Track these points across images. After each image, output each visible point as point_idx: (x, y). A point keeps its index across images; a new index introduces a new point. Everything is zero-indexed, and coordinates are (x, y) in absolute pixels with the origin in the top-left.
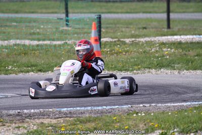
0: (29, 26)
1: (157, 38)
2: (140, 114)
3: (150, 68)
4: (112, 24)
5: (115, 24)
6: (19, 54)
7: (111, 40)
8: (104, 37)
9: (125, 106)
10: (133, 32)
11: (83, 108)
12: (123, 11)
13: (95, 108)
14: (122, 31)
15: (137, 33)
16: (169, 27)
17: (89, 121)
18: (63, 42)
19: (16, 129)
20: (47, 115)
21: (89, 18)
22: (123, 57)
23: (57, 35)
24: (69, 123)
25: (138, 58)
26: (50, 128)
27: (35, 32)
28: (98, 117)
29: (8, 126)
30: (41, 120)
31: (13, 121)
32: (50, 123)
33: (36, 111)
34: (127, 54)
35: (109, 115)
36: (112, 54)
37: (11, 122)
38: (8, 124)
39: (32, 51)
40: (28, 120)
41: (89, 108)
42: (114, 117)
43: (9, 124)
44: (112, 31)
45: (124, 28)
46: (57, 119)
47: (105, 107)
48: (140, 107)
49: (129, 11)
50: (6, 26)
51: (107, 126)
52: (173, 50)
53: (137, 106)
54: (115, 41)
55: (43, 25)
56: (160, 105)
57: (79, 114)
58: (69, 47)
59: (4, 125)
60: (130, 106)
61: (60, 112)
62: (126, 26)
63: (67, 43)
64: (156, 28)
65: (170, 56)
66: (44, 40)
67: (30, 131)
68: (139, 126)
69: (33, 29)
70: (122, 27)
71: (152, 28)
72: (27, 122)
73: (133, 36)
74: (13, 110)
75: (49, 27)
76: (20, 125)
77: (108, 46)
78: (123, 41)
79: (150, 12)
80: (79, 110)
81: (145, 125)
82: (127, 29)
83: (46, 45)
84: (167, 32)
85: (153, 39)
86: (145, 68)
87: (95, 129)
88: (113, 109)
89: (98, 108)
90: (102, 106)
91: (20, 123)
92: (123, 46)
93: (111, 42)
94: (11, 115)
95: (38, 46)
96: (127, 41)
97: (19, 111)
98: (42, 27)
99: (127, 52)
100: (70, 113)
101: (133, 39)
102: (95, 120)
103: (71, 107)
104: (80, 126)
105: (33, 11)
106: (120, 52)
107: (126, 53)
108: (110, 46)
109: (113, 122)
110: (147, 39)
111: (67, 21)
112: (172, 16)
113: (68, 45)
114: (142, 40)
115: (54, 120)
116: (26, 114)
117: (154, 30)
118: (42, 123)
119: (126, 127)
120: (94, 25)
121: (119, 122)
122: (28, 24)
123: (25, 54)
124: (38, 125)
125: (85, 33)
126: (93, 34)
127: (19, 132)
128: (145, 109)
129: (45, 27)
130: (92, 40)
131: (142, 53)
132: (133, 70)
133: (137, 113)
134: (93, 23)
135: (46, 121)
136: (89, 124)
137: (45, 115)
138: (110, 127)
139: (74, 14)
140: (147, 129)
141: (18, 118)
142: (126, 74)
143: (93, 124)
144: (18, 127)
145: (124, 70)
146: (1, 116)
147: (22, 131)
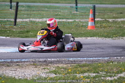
0: (54, 11)
2: (114, 63)
3: (122, 36)
4: (102, 10)
5: (104, 11)
7: (101, 20)
8: (98, 18)
9: (106, 58)
10: (114, 15)
11: (82, 59)
12: (109, 3)
13: (89, 59)
14: (108, 15)
15: (117, 16)
17: (85, 66)
18: (73, 20)
19: (43, 70)
20: (61, 62)
21: (89, 7)
22: (107, 30)
23: (70, 16)
24: (73, 67)
25: (116, 30)
26: (62, 69)
27: (58, 14)
28: (90, 64)
29: (39, 68)
30: (58, 65)
32: (62, 66)
33: (55, 59)
34: (110, 28)
35: (96, 63)
36: (101, 28)
37: (41, 65)
38: (38, 67)
40: (50, 64)
41: (85, 59)
42: (99, 64)
43: (39, 67)
44: (102, 14)
45: (109, 13)
46: (67, 65)
47: (94, 58)
48: (115, 59)
49: (112, 3)
51: (95, 69)
53: (113, 58)
54: (103, 21)
55: (62, 10)
57: (79, 62)
58: (77, 23)
59: (36, 67)
60: (109, 58)
61: (69, 61)
62: (110, 12)
63: (75, 21)
66: (63, 19)
67: (51, 71)
68: (113, 70)
69: (56, 13)
70: (108, 12)
72: (50, 66)
73: (114, 18)
74: (42, 58)
75: (66, 11)
76: (45, 67)
77: (99, 23)
78: (108, 20)
80: (80, 60)
81: (117, 69)
82: (111, 14)
83: (64, 22)
86: (120, 36)
87: (88, 71)
88: (99, 60)
90: (93, 57)
91: (46, 66)
92: (108, 23)
93: (101, 21)
94: (41, 61)
95: (59, 22)
96: (110, 20)
97: (45, 59)
98: (62, 11)
99: (110, 27)
100: (74, 61)
101: (114, 19)
102: (88, 66)
103: (75, 58)
104: (79, 69)
105: (57, 2)
106: (106, 27)
108: (100, 23)
109: (98, 67)
110: (122, 19)
111: (77, 8)
113: (76, 22)
114: (119, 20)
115: (65, 65)
116: (49, 61)
118: (58, 66)
119: (106, 70)
120: (91, 11)
121: (102, 67)
124: (55, 68)
125: (86, 16)
126: (91, 16)
127: (45, 72)
128: (117, 60)
129: (64, 11)
130: (90, 20)
131: (118, 28)
132: (113, 37)
133: (113, 62)
134: (91, 10)
135: (60, 65)
136: (85, 68)
137: (60, 62)
138: (97, 70)
139: (81, 5)
140: (118, 72)
141: (45, 63)
142: (109, 39)
143: (87, 68)
144: (45, 69)
145: (108, 37)
146: (35, 62)
147: (47, 71)
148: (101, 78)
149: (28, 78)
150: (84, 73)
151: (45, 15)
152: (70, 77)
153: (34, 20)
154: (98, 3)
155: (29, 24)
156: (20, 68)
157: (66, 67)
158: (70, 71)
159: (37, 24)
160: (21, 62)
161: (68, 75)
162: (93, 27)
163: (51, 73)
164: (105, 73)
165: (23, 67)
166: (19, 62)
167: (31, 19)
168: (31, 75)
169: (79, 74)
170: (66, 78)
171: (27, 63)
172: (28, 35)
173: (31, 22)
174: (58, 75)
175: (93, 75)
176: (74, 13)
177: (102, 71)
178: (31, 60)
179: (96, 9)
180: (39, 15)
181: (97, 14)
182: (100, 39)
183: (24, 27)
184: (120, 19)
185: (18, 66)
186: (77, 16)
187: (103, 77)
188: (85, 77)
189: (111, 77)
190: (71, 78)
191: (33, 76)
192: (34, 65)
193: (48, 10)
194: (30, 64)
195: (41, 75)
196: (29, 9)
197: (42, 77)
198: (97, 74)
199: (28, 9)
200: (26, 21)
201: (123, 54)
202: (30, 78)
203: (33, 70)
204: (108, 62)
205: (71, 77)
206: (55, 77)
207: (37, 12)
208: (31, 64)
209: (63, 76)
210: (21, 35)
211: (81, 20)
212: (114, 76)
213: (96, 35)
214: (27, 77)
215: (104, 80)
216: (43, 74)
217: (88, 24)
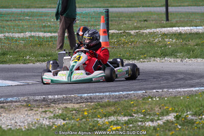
2: (154, 99)
3: (155, 57)
4: (116, 17)
5: (119, 18)
6: (35, 45)
7: (118, 32)
9: (139, 92)
10: (135, 24)
11: (102, 94)
12: (125, 5)
13: (113, 94)
14: (125, 24)
15: (139, 25)
16: (167, 19)
17: (109, 106)
19: (44, 113)
20: (70, 100)
24: (91, 108)
26: (74, 112)
27: (47, 25)
28: (116, 101)
29: (36, 111)
30: (65, 105)
31: (39, 105)
32: (73, 107)
33: (60, 96)
34: (133, 44)
35: (127, 99)
36: (119, 45)
37: (38, 106)
38: (35, 109)
39: (47, 42)
40: (53, 105)
41: (107, 94)
42: (132, 101)
43: (37, 109)
44: (116, 24)
46: (79, 104)
47: (121, 93)
48: (153, 92)
50: (20, 20)
51: (125, 110)
52: (174, 41)
53: (150, 91)
54: (121, 33)
56: (171, 90)
57: (99, 99)
59: (32, 110)
60: (144, 91)
61: (81, 98)
62: (128, 19)
64: (155, 20)
65: (172, 46)
67: (56, 115)
68: (155, 110)
69: (44, 22)
70: (125, 20)
71: (153, 21)
72: (53, 107)
73: (135, 28)
74: (38, 96)
76: (46, 109)
77: (115, 37)
78: (128, 33)
79: (149, 6)
80: (99, 96)
81: (160, 108)
82: (130, 22)
84: (166, 24)
85: (155, 30)
86: (150, 57)
87: (115, 112)
88: (129, 95)
89: (115, 94)
91: (46, 107)
92: (128, 37)
94: (37, 100)
95: (51, 37)
96: (132, 32)
97: (44, 97)
99: (132, 42)
100: (91, 98)
101: (137, 31)
103: (90, 93)
104: (101, 110)
105: (42, 6)
106: (126, 43)
108: (117, 38)
110: (150, 30)
112: (170, 9)
114: (145, 31)
116: (50, 99)
117: (154, 22)
118: (66, 107)
119: (143, 111)
122: (39, 18)
123: (40, 45)
124: (62, 109)
126: (102, 26)
127: (46, 117)
128: (158, 94)
130: (101, 32)
131: (146, 43)
132: (139, 59)
134: (102, 17)
135: (70, 106)
136: (109, 108)
137: (67, 101)
138: (128, 111)
140: (162, 112)
141: (44, 103)
142: (134, 62)
143: (113, 108)
145: (131, 59)
146: (28, 102)
147: (49, 115)
148: (137, 123)
149: (22, 128)
150: (108, 117)
151: (26, 27)
152: (88, 123)
153: (11, 35)
155: (4, 43)
156: (7, 112)
157: (78, 108)
158: (86, 113)
159: (16, 41)
160: (7, 102)
161: (84, 120)
162: (106, 44)
163: (57, 119)
164: (142, 116)
165: (11, 110)
166: (4, 103)
167: (7, 34)
168: (25, 122)
170: (82, 126)
171: (16, 103)
172: (5, 60)
173: (8, 38)
175: (124, 119)
177: (137, 112)
178: (22, 98)
185: (3, 109)
187: (141, 121)
188: (113, 123)
189: (152, 121)
190: (90, 126)
191: (29, 124)
192: (27, 106)
193: (29, 20)
194: (21, 105)
195: (41, 121)
197: (44, 125)
198: (129, 118)
201: (164, 85)
202: (25, 128)
203: (27, 115)
204: (144, 98)
205: (90, 124)
206: (64, 125)
207: (13, 23)
208: (23, 105)
209: (77, 123)
212: (158, 120)
214: (19, 125)
215: (142, 127)
216: (43, 120)
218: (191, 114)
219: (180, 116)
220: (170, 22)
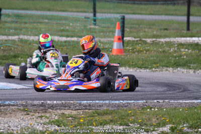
0: (59, 24)
1: (177, 38)
3: (167, 67)
4: (136, 24)
5: (139, 25)
7: (134, 39)
8: (128, 36)
9: (140, 101)
10: (155, 32)
11: (101, 102)
12: (148, 12)
13: (113, 102)
14: (145, 32)
15: (159, 33)
16: (188, 29)
17: (107, 114)
19: (39, 119)
20: (68, 107)
21: (115, 18)
22: (144, 56)
24: (88, 115)
25: (157, 57)
26: (70, 118)
27: (65, 29)
28: (114, 110)
29: (32, 115)
30: (63, 111)
31: (37, 110)
32: (70, 114)
33: (59, 102)
34: (148, 53)
35: (125, 108)
36: (134, 52)
37: (35, 111)
38: (31, 114)
39: (60, 46)
40: (50, 110)
41: (107, 102)
42: (130, 111)
43: (33, 114)
44: (136, 31)
46: (77, 111)
47: (122, 101)
48: (154, 102)
49: (152, 12)
50: (38, 22)
51: (122, 119)
52: (190, 51)
53: (151, 101)
54: (137, 41)
56: (173, 101)
57: (98, 107)
59: (28, 114)
60: (145, 101)
61: (80, 104)
62: (148, 27)
64: (177, 29)
65: (187, 56)
66: (72, 37)
67: (51, 120)
68: (152, 120)
69: (62, 26)
70: (145, 28)
71: (173, 29)
73: (154, 36)
74: (37, 100)
75: (78, 25)
76: (43, 115)
77: (130, 45)
78: (144, 41)
79: (172, 15)
80: (98, 103)
81: (158, 119)
82: (150, 30)
83: (73, 42)
84: (187, 34)
85: (172, 40)
86: (163, 66)
87: (111, 121)
88: (129, 104)
89: (115, 102)
90: (119, 100)
91: (43, 112)
92: (144, 45)
93: (133, 41)
94: (35, 105)
95: (66, 42)
96: (149, 40)
97: (43, 101)
98: (71, 24)
100: (90, 105)
101: (154, 39)
102: (111, 113)
103: (90, 100)
104: (97, 118)
105: (64, 9)
106: (141, 51)
107: (146, 51)
108: (132, 45)
109: (128, 115)
110: (167, 40)
111: (95, 20)
112: (192, 19)
114: (162, 40)
115: (74, 112)
116: (49, 104)
117: (174, 31)
118: (63, 114)
119: (140, 121)
120: (118, 25)
121: (133, 116)
122: (58, 22)
124: (59, 115)
125: (109, 32)
126: (117, 33)
127: (42, 122)
128: (159, 104)
129: (74, 25)
130: (116, 39)
131: (161, 53)
132: (152, 68)
133: (151, 108)
134: (118, 23)
135: (67, 112)
136: (106, 116)
137: (66, 107)
138: (125, 120)
139: (101, 14)
140: (159, 124)
141: (41, 108)
142: (145, 71)
143: (110, 117)
144: (41, 117)
145: (143, 68)
146: (26, 106)
147: (45, 120)
149: (15, 132)
150: (104, 125)
151: (43, 30)
153: (26, 37)
154: (129, 12)
155: (17, 45)
156: (2, 115)
157: (75, 115)
158: (82, 120)
159: (30, 44)
160: (4, 106)
161: (78, 127)
162: (120, 51)
163: (51, 125)
164: (139, 126)
165: (7, 114)
167: (21, 37)
168: (19, 126)
169: (97, 126)
171: (13, 107)
172: (15, 62)
173: (21, 41)
174: (63, 127)
175: (119, 128)
176: (90, 28)
177: (133, 122)
178: (19, 102)
179: (125, 22)
180: (34, 31)
181: (128, 30)
182: (131, 70)
183: (10, 48)
184: (163, 38)
186: (95, 32)
189: (147, 131)
191: (22, 128)
192: (24, 110)
193: (48, 23)
194: (18, 109)
195: (35, 127)
196: (18, 20)
197: (38, 131)
198: (125, 127)
199: (16, 20)
200: (13, 40)
201: (168, 95)
202: (17, 132)
203: (23, 119)
204: (143, 108)
207: (31, 26)
208: (20, 110)
210: (4, 61)
211: (102, 40)
212: (153, 131)
213: (125, 64)
214: (12, 130)
216: (38, 125)
217: (112, 45)
218: (187, 126)
219: (176, 128)
220: (190, 32)
